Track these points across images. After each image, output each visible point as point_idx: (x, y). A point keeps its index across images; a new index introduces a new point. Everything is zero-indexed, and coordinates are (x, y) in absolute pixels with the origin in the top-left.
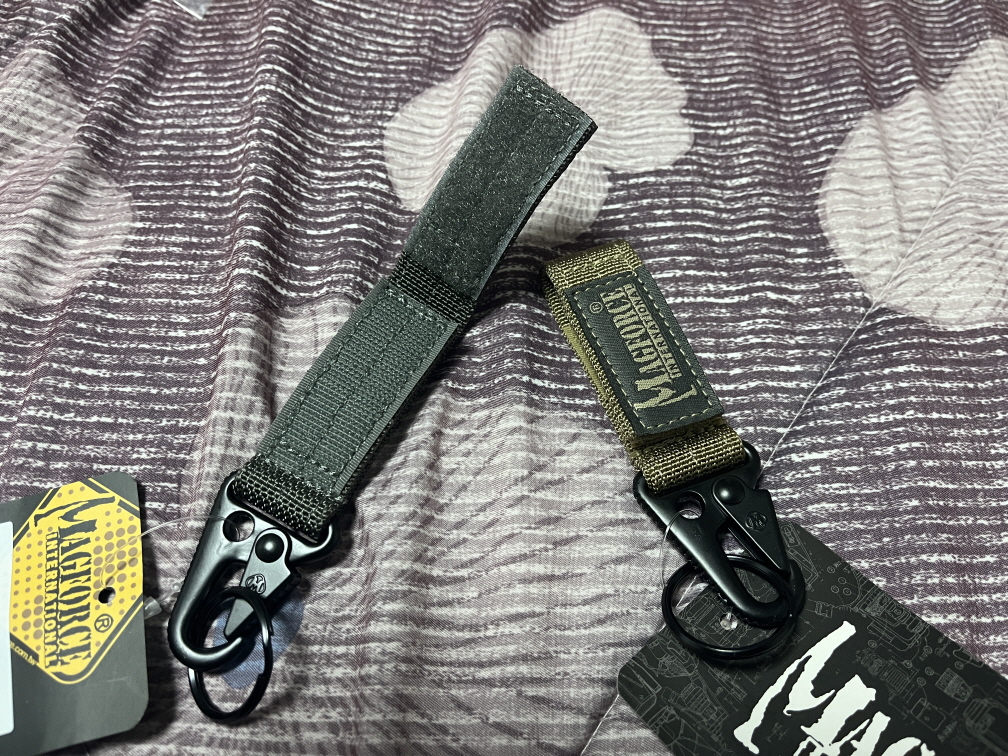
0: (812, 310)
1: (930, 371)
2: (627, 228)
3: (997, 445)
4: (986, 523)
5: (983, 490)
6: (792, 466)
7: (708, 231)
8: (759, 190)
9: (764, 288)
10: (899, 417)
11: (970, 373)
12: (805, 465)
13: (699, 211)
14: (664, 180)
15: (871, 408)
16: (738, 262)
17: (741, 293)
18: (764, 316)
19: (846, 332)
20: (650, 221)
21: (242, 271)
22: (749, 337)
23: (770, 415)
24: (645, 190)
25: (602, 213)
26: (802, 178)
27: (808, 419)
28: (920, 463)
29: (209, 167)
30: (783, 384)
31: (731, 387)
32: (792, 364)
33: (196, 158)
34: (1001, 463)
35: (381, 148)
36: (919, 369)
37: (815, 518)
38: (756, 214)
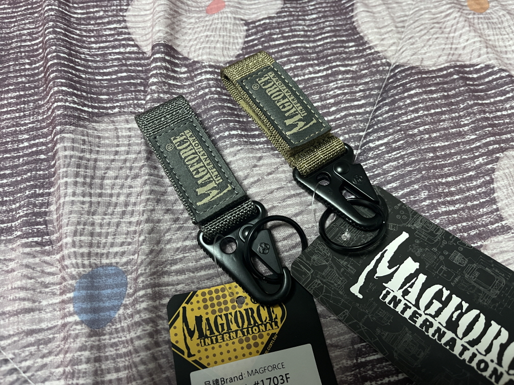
0: (363, 72)
1: (426, 91)
2: (260, 47)
3: (463, 120)
4: (466, 157)
5: (462, 142)
6: (371, 149)
7: (302, 42)
8: (322, 20)
9: (337, 66)
10: (416, 115)
11: (444, 88)
12: (377, 147)
13: (296, 33)
14: (274, 21)
15: (402, 113)
16: (321, 55)
17: (327, 69)
18: (340, 80)
19: (382, 80)
20: (271, 41)
21: (59, 104)
22: (336, 90)
23: (355, 127)
24: (265, 27)
25: (245, 42)
26: (343, 10)
27: (373, 125)
28: (430, 136)
29: (21, 52)
30: (358, 111)
31: (332, 117)
32: (360, 100)
33: (12, 49)
34: (467, 128)
35: (126, 28)
36: (421, 91)
37: (387, 171)
38: (324, 31)
